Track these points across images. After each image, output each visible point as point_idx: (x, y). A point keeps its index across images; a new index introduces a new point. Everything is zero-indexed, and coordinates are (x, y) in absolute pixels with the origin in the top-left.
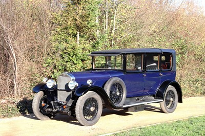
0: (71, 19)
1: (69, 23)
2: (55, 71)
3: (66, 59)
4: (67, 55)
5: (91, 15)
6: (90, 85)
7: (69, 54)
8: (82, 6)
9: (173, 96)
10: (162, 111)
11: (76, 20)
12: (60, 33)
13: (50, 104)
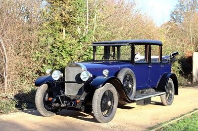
0: (58, 15)
2: (43, 65)
3: (55, 53)
4: (56, 50)
5: (79, 10)
6: (107, 76)
7: (58, 48)
10: (161, 104)
13: (57, 99)
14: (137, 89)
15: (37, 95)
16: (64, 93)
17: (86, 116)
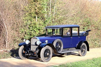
1: (32, 11)
2: (25, 35)
3: (31, 29)
5: (43, 7)
6: (47, 43)
7: (33, 27)
8: (39, 2)
9: (85, 48)
11: (36, 10)
12: (28, 16)
13: (28, 52)
14: (64, 48)
15: (19, 50)
16: (30, 50)
17: (40, 59)
